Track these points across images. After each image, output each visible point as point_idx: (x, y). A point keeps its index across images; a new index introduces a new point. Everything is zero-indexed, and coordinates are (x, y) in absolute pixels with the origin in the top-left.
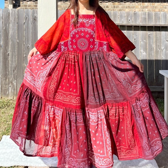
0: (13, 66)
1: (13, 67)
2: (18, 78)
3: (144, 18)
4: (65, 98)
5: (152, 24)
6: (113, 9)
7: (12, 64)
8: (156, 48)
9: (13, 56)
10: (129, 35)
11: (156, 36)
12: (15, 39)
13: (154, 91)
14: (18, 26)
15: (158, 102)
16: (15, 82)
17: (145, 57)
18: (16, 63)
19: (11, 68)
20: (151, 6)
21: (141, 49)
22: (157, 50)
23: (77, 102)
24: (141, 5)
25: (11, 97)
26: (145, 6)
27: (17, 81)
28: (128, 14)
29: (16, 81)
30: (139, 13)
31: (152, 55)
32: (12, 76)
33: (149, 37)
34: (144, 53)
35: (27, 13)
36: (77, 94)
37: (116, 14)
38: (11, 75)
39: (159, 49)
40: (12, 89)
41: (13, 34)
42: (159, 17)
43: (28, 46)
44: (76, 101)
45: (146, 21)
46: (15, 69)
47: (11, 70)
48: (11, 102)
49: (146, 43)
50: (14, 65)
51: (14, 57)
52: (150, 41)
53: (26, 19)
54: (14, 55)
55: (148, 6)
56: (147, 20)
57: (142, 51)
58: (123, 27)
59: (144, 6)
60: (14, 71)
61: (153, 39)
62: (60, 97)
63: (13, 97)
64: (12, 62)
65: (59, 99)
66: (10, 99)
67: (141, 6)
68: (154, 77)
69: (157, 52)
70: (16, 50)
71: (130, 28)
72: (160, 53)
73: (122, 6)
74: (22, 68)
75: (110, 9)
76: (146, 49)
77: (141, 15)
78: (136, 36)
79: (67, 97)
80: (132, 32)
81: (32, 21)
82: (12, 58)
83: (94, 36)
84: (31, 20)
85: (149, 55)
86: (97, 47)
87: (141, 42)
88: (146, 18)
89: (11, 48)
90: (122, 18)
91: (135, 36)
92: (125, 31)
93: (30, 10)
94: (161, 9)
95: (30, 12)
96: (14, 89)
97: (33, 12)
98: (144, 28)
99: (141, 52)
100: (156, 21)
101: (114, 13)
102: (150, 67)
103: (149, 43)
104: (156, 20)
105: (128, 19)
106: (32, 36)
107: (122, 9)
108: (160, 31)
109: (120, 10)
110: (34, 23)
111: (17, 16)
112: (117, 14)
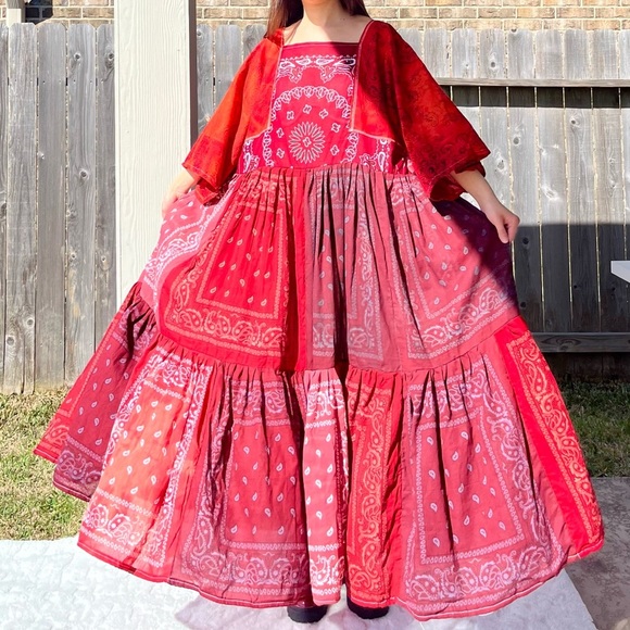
0: (21, 255)
1: (20, 259)
2: (42, 305)
3: (551, 54)
4: (225, 329)
5: (585, 77)
6: (429, 23)
7: (19, 248)
8: (603, 176)
9: (20, 215)
10: (492, 125)
11: (602, 126)
12: (30, 144)
13: (599, 349)
14: (42, 95)
15: (615, 396)
16: (30, 322)
17: (558, 212)
18: (34, 242)
19: (15, 264)
20: (582, 6)
21: (541, 181)
22: (607, 182)
23: (270, 345)
24: (539, 5)
25: (13, 383)
26: (555, 7)
27: (38, 318)
28: (487, 42)
29: (32, 318)
30: (532, 35)
31: (585, 203)
32: (20, 297)
33: (573, 131)
34: (556, 199)
35: (77, 41)
36: (270, 316)
37: (438, 42)
38: (14, 293)
39: (615, 180)
40: (17, 352)
41: (22, 127)
42: (614, 51)
43: (84, 175)
44: (267, 339)
45: (559, 68)
46: (30, 267)
47: (14, 276)
48: (14, 403)
49: (561, 159)
50: (27, 251)
51: (24, 220)
52: (577, 149)
53: (74, 64)
54: (26, 212)
55: (567, 10)
56: (564, 62)
57: (546, 188)
58: (469, 92)
59: (552, 10)
60: (25, 276)
61: (589, 139)
62: (209, 326)
63: (20, 382)
64: (19, 240)
65: (204, 333)
66: (9, 391)
67: (542, 7)
68: (595, 296)
69: (606, 193)
70: (32, 193)
71: (494, 95)
72: (617, 196)
73: (463, 7)
74: (59, 264)
75: (415, 24)
76: (563, 181)
77: (540, 42)
78: (521, 127)
79: (232, 326)
80: (504, 112)
81: (98, 74)
82: (19, 224)
83: (345, 115)
84: (94, 68)
85: (576, 204)
86: (351, 151)
87: (540, 151)
88: (558, 56)
89: (13, 181)
90: (464, 55)
91: (516, 129)
92: (477, 109)
93: (88, 27)
94: (621, 20)
95: (89, 37)
96: (27, 353)
97: (100, 35)
98: (551, 96)
99: (541, 192)
100: (599, 68)
101: (429, 35)
102: (578, 253)
103: (575, 154)
104: (602, 61)
105: (486, 61)
106: (100, 132)
107: (463, 20)
108: (615, 105)
109: (456, 26)
110: (105, 81)
111: (37, 55)
112: (444, 39)
